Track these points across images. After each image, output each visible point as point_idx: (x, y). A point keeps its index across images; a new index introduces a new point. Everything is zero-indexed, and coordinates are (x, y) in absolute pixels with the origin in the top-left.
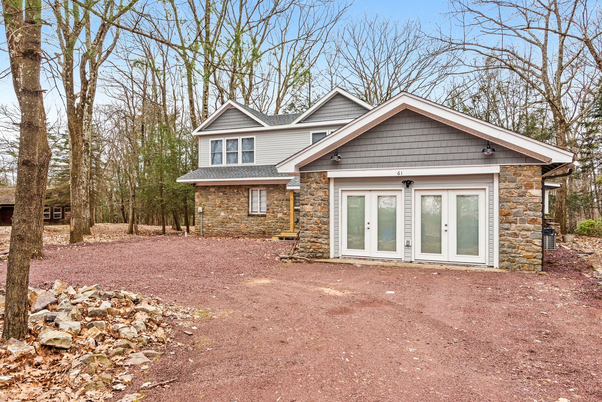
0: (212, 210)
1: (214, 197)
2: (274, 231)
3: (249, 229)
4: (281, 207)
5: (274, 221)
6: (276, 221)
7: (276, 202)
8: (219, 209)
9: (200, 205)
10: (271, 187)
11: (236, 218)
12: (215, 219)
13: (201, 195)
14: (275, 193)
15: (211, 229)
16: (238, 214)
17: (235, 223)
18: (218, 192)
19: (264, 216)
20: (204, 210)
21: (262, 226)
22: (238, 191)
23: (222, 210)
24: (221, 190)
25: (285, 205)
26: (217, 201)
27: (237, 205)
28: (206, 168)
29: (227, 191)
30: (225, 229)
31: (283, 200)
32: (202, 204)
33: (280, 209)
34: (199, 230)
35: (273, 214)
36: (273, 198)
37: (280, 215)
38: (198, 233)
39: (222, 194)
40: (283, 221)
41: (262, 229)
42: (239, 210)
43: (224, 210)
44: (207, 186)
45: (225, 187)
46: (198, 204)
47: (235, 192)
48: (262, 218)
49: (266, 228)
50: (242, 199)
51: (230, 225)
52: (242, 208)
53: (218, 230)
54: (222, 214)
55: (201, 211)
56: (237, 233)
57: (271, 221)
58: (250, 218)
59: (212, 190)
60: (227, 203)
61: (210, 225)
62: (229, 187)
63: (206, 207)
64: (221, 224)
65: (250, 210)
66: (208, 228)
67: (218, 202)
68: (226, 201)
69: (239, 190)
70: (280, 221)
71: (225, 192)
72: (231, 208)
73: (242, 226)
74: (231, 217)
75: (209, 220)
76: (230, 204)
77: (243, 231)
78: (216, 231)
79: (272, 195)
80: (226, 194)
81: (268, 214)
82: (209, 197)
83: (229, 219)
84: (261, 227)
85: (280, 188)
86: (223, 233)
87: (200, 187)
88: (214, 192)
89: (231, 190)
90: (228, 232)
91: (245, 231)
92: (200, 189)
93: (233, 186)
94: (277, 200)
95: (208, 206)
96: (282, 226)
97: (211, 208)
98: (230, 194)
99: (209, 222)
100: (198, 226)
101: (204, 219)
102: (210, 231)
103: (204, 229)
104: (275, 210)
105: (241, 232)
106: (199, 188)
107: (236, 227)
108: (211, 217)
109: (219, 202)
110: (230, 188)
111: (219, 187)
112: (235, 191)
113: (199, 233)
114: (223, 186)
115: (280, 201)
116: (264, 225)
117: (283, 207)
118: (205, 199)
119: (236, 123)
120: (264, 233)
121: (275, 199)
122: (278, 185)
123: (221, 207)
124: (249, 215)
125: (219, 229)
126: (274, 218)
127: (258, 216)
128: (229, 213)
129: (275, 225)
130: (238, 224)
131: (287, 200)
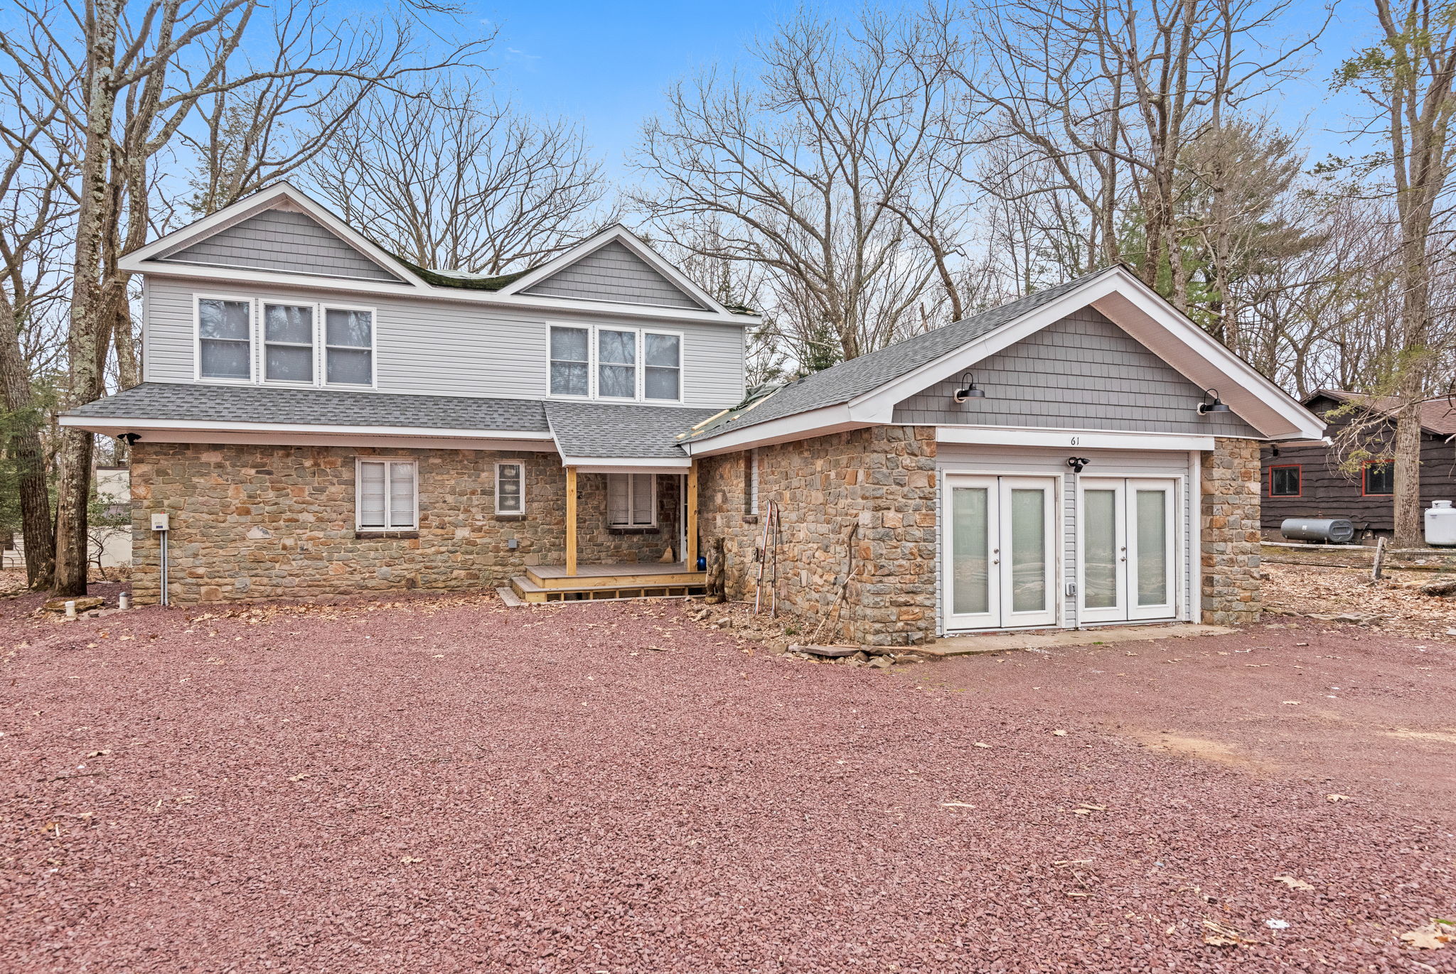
0: (214, 524)
1: (220, 480)
2: (444, 577)
3: (357, 577)
4: (467, 511)
5: (444, 549)
6: (451, 548)
7: (450, 499)
8: (243, 519)
9: (157, 506)
10: (434, 457)
11: (309, 546)
12: (221, 551)
13: (163, 473)
14: (448, 473)
15: (207, 584)
16: (321, 534)
17: (306, 562)
18: (233, 466)
19: (413, 536)
20: (175, 525)
21: (405, 566)
22: (316, 464)
23: (255, 524)
24: (247, 458)
25: (477, 506)
26: (230, 493)
27: (315, 508)
28: (178, 385)
29: (275, 462)
30: (265, 580)
31: (473, 493)
32: (166, 502)
33: (461, 517)
34: (151, 592)
35: (440, 531)
36: (443, 486)
37: (462, 533)
38: (146, 600)
39: (253, 471)
40: (471, 548)
41: (406, 573)
42: (320, 520)
43: (263, 521)
44: (187, 446)
45: (268, 450)
46: (146, 503)
47: (304, 468)
48: (406, 543)
49: (417, 570)
50: (332, 489)
51: (287, 567)
52: (334, 516)
53: (238, 585)
54: (256, 533)
55: (166, 528)
56: (316, 591)
57: (433, 549)
58: (363, 545)
59: (213, 458)
60: (274, 500)
61: (201, 571)
62: (281, 453)
63: (183, 515)
64: (249, 565)
65: (358, 522)
66: (189, 580)
67: (236, 496)
68: (271, 495)
69: (321, 461)
70: (463, 550)
71: (264, 465)
72: (288, 515)
73: (334, 569)
74: (289, 542)
75: (195, 556)
76: (285, 502)
77: (335, 582)
78: (230, 588)
79: (439, 478)
80: (269, 473)
81: (424, 532)
82: (195, 480)
83: (284, 548)
84: (404, 570)
85: (461, 461)
86: (257, 594)
87: (157, 449)
88: (219, 466)
89: (289, 461)
90: (279, 591)
91: (343, 584)
92: (156, 453)
93: (299, 448)
94: (453, 492)
95: (194, 511)
96: (470, 562)
97: (206, 516)
98: (287, 472)
99: (197, 563)
100: (150, 577)
101: (177, 552)
102: (203, 589)
103: (177, 587)
104: (447, 519)
105: (331, 586)
106: (148, 449)
107: (310, 571)
108: (208, 544)
109: (243, 496)
110: (288, 455)
111: (241, 449)
112: (308, 463)
113: (153, 600)
114: (256, 447)
115: (462, 494)
116: (412, 560)
117: (474, 510)
118: (178, 486)
119: (302, 259)
120: (412, 583)
121: (448, 490)
122: (456, 452)
123: (248, 512)
124: (359, 536)
125: (243, 581)
126: (446, 542)
127: (392, 536)
128: (283, 531)
129: (446, 561)
130: (320, 564)
131: (484, 492)
